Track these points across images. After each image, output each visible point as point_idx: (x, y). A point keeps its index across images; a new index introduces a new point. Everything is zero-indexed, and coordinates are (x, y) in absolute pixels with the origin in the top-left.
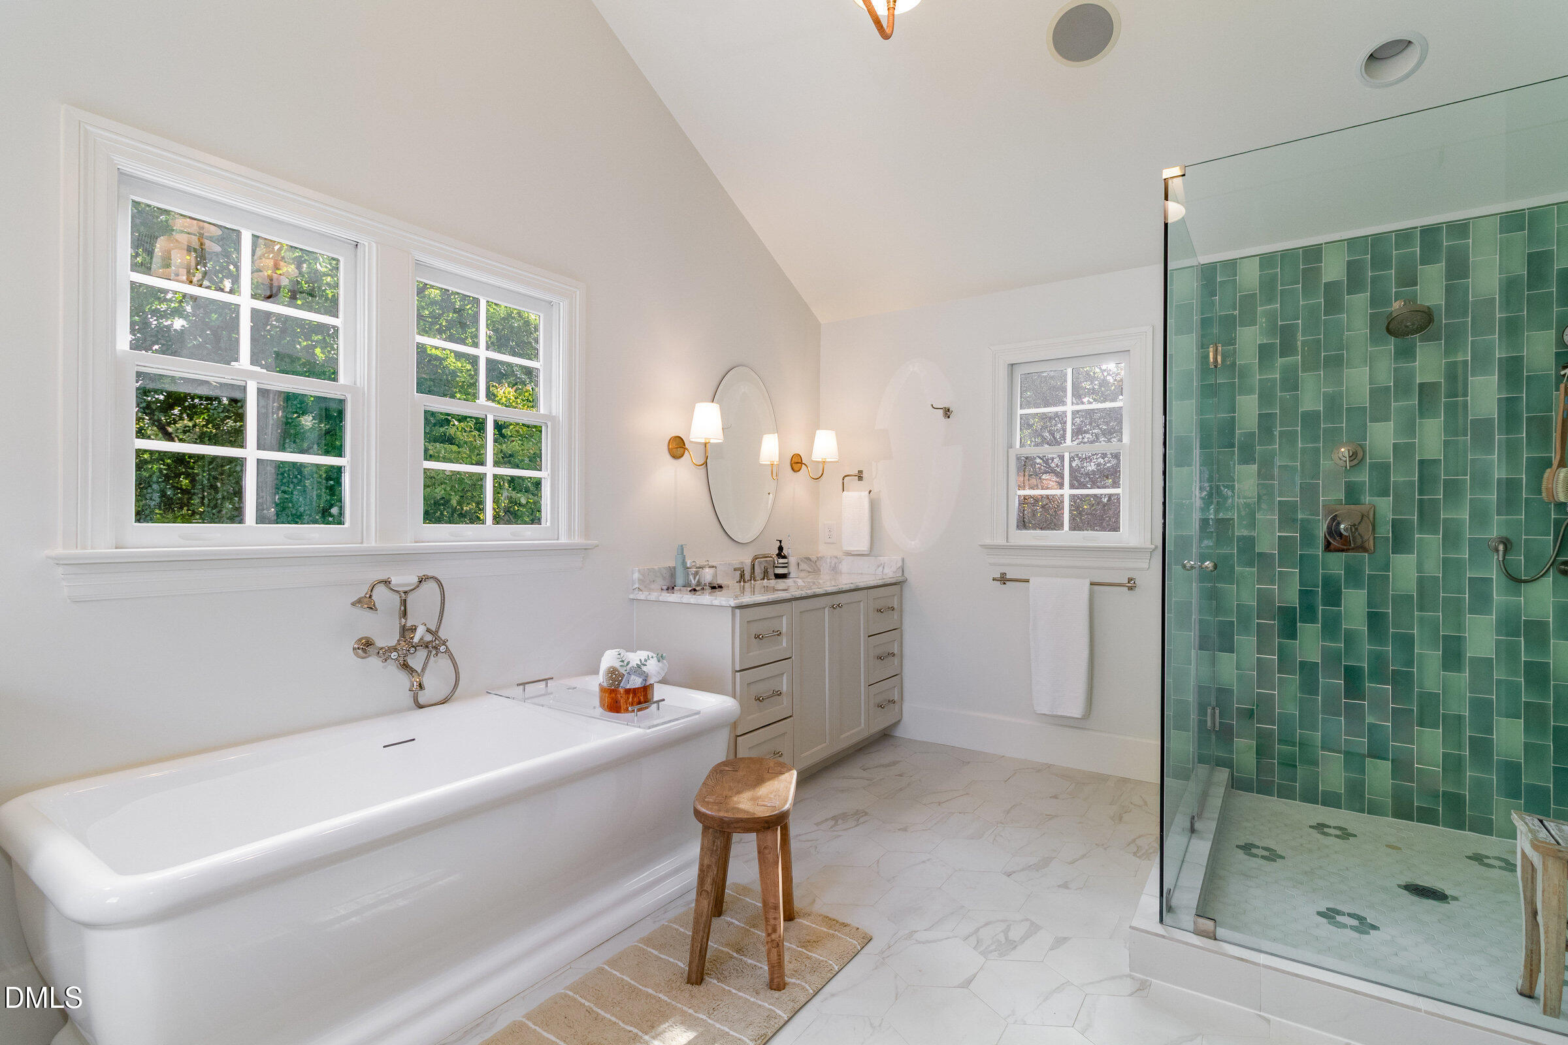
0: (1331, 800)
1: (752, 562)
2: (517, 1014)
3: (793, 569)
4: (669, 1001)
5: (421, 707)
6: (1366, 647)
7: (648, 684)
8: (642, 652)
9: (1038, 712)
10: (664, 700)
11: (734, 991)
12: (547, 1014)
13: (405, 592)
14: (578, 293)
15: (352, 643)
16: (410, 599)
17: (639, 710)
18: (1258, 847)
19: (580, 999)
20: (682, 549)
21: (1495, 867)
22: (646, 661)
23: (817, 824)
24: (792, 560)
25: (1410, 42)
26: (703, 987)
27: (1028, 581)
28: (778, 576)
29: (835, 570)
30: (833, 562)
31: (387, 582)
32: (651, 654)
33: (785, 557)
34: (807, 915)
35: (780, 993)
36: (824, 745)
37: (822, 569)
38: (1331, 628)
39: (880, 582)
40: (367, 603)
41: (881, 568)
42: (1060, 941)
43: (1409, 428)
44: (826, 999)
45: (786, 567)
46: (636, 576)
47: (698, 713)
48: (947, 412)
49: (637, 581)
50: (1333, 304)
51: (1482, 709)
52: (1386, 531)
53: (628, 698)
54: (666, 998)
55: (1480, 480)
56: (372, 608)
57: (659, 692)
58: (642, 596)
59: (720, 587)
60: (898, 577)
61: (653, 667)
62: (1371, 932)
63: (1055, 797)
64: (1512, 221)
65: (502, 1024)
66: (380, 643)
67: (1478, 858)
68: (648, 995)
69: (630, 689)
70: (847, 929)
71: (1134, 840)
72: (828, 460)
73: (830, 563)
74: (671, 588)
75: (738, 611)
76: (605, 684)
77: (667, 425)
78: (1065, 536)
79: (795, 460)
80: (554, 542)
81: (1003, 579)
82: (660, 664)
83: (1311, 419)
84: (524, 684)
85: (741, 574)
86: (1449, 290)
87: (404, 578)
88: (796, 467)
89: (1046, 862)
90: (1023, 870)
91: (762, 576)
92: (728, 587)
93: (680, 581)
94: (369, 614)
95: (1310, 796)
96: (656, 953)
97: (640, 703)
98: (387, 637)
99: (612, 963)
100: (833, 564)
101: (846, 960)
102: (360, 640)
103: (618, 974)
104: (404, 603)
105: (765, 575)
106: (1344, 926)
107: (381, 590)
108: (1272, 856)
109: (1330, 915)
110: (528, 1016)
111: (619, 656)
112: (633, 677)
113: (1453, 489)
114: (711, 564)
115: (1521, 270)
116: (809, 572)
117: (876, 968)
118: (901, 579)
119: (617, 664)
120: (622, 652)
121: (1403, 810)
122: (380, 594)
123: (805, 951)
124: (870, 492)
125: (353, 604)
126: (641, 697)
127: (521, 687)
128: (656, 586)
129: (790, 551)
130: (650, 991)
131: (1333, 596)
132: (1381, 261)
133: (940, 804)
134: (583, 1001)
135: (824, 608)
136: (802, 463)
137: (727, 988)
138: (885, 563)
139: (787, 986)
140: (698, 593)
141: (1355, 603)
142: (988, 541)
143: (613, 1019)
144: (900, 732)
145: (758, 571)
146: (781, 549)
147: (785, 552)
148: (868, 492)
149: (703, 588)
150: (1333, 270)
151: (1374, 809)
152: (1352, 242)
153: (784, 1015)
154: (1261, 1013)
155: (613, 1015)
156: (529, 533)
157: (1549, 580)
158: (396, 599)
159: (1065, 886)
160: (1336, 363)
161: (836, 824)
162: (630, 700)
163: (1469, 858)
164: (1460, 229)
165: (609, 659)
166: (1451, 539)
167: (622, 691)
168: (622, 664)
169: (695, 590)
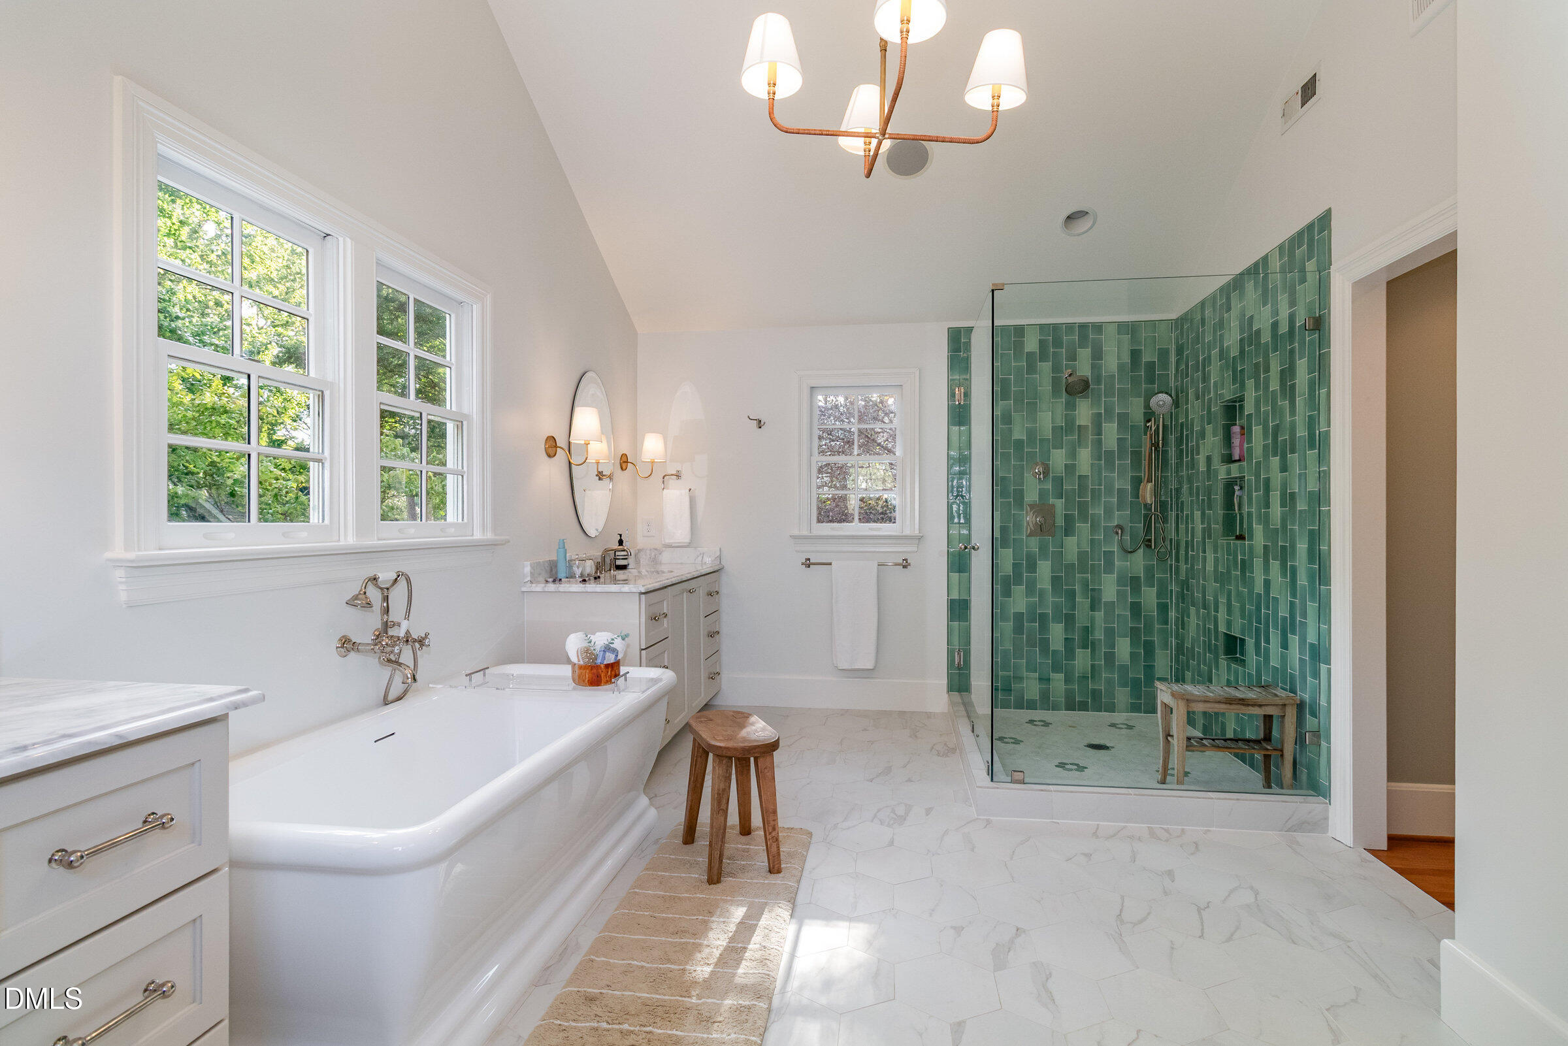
0: (1031, 705)
1: (603, 554)
2: (593, 933)
4: (707, 897)
5: (388, 702)
6: (1050, 599)
8: (603, 633)
9: (841, 668)
10: (628, 673)
11: (748, 881)
13: (387, 589)
15: (335, 641)
16: (390, 594)
17: (615, 682)
18: (1006, 738)
20: (563, 544)
21: (1122, 728)
22: (612, 640)
24: (629, 552)
25: (1087, 213)
26: (724, 884)
27: (830, 564)
28: (619, 567)
29: (655, 560)
30: (653, 554)
31: (376, 579)
37: (642, 560)
38: (1031, 589)
40: (364, 600)
41: (700, 558)
42: (928, 811)
43: (1073, 454)
45: (626, 559)
46: (528, 569)
48: (760, 424)
49: (528, 574)
50: (1031, 368)
51: (1110, 633)
52: (1060, 521)
54: (704, 896)
55: (1109, 490)
56: (369, 605)
58: (537, 587)
59: (599, 578)
60: (716, 565)
61: (619, 645)
62: (1085, 770)
63: (865, 730)
64: (1123, 327)
65: (588, 942)
66: (358, 639)
67: (1113, 725)
68: (689, 898)
71: (933, 748)
72: (656, 460)
73: (650, 554)
75: (643, 597)
77: (542, 426)
78: (856, 528)
79: (623, 459)
80: (469, 538)
81: (808, 564)
82: (624, 642)
83: (1019, 444)
84: (470, 674)
86: (1093, 367)
87: (386, 575)
88: (624, 465)
89: (888, 770)
90: (877, 776)
93: (562, 573)
95: (1019, 705)
96: (667, 874)
98: (368, 634)
99: (639, 887)
100: (653, 556)
102: (343, 637)
104: (386, 599)
105: (611, 566)
106: (1071, 770)
107: (371, 587)
108: (1017, 742)
109: (1062, 765)
113: (1096, 495)
115: (1127, 359)
117: (829, 849)
118: (718, 568)
121: (1071, 706)
124: (690, 490)
125: (349, 602)
127: (468, 678)
128: (541, 579)
129: (627, 544)
130: (687, 895)
131: (1032, 567)
132: (1057, 343)
135: (684, 593)
136: (629, 462)
137: (742, 881)
138: (703, 554)
139: (782, 869)
140: (588, 583)
141: (1045, 569)
142: (796, 532)
143: (677, 916)
146: (621, 542)
147: (624, 545)
148: (686, 490)
149: (588, 578)
150: (1031, 344)
151: (1055, 707)
152: (1042, 327)
153: (794, 885)
154: (1054, 820)
155: (674, 914)
157: (1141, 551)
158: (382, 595)
159: (909, 780)
160: (1033, 408)
163: (1109, 726)
164: (1098, 327)
166: (1094, 528)
169: (584, 580)
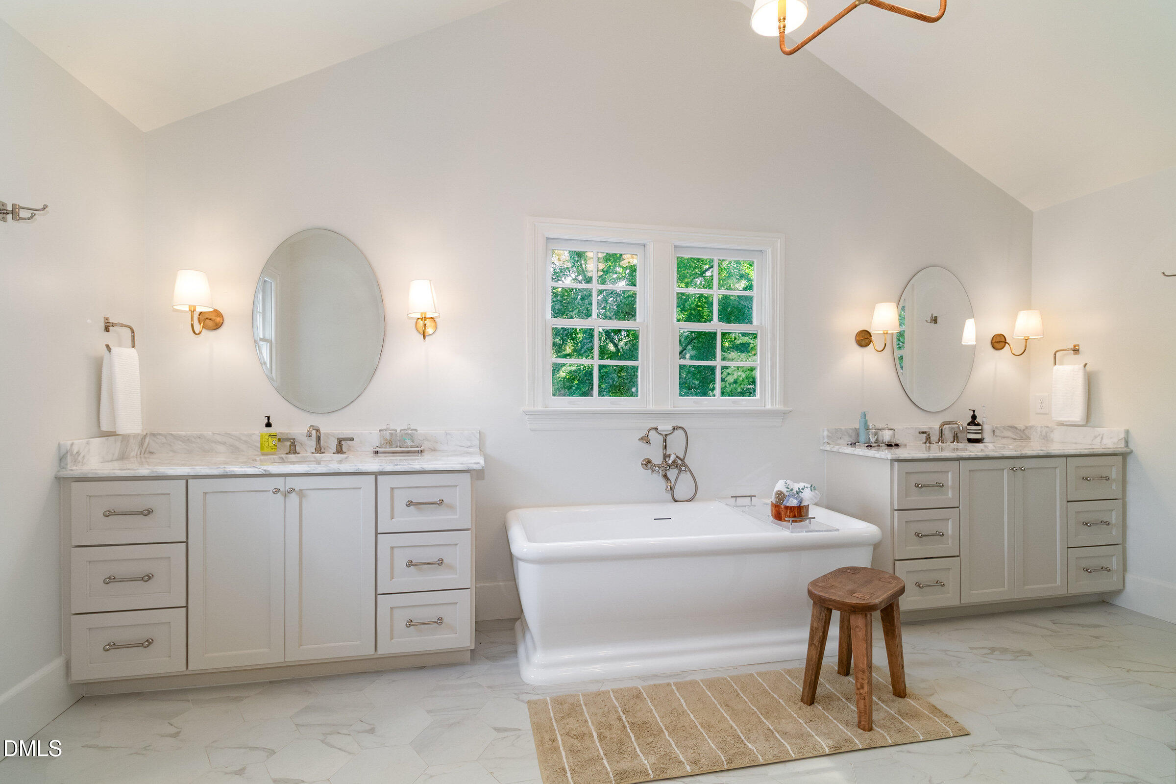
1: (940, 428)
2: (698, 677)
3: (987, 436)
4: (784, 705)
5: (676, 501)
7: (802, 505)
8: (801, 483)
10: (815, 518)
11: (830, 718)
12: (712, 684)
13: (666, 435)
14: (779, 240)
15: (640, 461)
16: (668, 438)
17: (793, 521)
19: (733, 683)
20: (864, 415)
22: (803, 489)
23: (971, 648)
24: (987, 428)
26: (812, 707)
28: (970, 441)
29: (1046, 438)
30: (1044, 431)
31: (656, 429)
32: (806, 485)
33: (978, 425)
34: (916, 698)
35: (863, 732)
36: (1001, 589)
37: (1032, 437)
39: (1086, 452)
40: (646, 440)
41: (1099, 439)
44: (902, 751)
45: (980, 433)
46: (826, 433)
47: (838, 530)
49: (826, 437)
53: (787, 512)
54: (783, 703)
56: (648, 442)
57: (813, 511)
58: (828, 448)
59: (897, 445)
60: (1121, 447)
61: (807, 496)
65: (688, 679)
66: (654, 462)
68: (773, 697)
69: (788, 506)
70: (947, 719)
72: (1030, 337)
73: (1041, 432)
74: (853, 444)
75: (896, 464)
76: (774, 502)
77: (854, 323)
79: (998, 339)
80: (762, 408)
82: (813, 493)
84: (736, 497)
85: (926, 437)
87: (665, 427)
88: (997, 345)
91: (952, 440)
92: (906, 445)
93: (862, 438)
94: (646, 445)
96: (790, 679)
97: (795, 516)
98: (657, 460)
99: (759, 674)
100: (1044, 433)
101: (933, 737)
102: (645, 460)
103: (760, 680)
104: (665, 441)
105: (956, 438)
107: (653, 432)
110: (702, 681)
111: (786, 485)
112: (791, 499)
114: (890, 427)
116: (1014, 439)
117: (960, 753)
118: (1125, 450)
119: (784, 490)
120: (788, 482)
122: (653, 435)
123: (900, 718)
124: (1087, 363)
125: (639, 440)
126: (798, 513)
127: (734, 499)
128: (842, 441)
129: (984, 419)
130: (775, 696)
133: (1128, 671)
134: (734, 685)
135: (1003, 469)
136: (1006, 343)
137: (827, 714)
138: (1103, 434)
139: (872, 731)
140: (873, 449)
143: (747, 700)
144: (1121, 601)
145: (948, 435)
146: (974, 417)
147: (978, 420)
148: (1082, 366)
149: (879, 445)
153: (859, 744)
155: (747, 698)
156: (745, 402)
158: (661, 438)
161: (992, 653)
162: (788, 513)
165: (780, 486)
167: (782, 506)
168: (788, 490)
169: (871, 446)
